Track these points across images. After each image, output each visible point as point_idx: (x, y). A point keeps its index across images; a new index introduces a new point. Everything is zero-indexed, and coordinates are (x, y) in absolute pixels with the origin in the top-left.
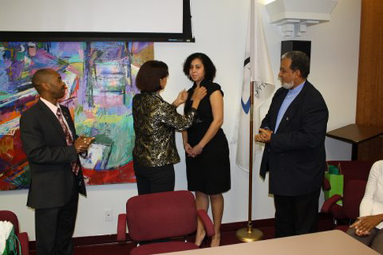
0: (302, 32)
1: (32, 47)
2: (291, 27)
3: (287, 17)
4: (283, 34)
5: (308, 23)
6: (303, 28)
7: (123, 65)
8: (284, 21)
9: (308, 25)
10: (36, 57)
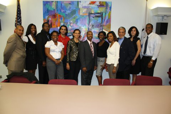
0: (165, 19)
1: (72, 23)
2: (161, 18)
3: (159, 14)
4: (157, 20)
5: (167, 16)
6: (165, 18)
7: (100, 30)
8: (158, 16)
9: (167, 17)
10: (73, 26)
